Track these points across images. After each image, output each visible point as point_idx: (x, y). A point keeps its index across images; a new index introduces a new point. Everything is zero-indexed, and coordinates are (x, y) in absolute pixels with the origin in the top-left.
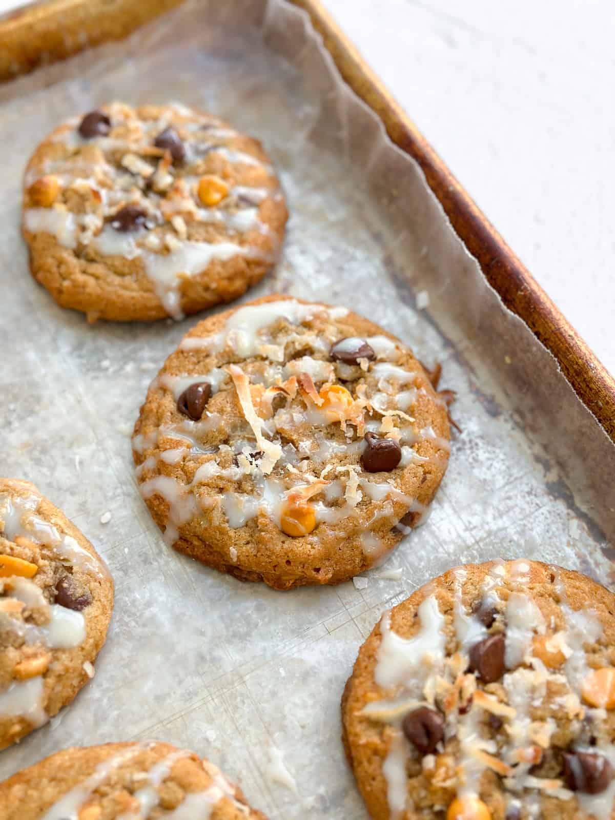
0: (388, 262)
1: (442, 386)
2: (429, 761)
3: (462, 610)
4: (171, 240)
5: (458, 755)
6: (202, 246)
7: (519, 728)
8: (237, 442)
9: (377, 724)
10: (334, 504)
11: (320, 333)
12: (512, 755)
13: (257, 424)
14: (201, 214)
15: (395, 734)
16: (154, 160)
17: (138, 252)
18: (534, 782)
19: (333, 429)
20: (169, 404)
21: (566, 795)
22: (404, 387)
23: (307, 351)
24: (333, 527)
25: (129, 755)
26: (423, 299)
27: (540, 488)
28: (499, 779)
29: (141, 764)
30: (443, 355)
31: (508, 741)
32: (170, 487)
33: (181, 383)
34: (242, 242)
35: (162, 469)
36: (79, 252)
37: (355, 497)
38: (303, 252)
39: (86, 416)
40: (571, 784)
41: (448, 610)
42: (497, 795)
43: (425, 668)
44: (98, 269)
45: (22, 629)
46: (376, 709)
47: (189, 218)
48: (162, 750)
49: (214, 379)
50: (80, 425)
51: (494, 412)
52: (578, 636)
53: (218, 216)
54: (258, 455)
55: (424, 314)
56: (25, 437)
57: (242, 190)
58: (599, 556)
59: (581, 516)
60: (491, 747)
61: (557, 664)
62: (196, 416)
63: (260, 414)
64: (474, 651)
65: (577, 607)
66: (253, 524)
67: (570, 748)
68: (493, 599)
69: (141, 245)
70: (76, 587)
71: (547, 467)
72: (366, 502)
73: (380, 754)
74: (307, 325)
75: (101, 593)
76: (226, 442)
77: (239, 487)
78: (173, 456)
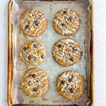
0: (85, 39)
1: (82, 54)
2: (62, 85)
3: (71, 75)
4: (66, 29)
5: (64, 85)
6: (68, 31)
7: (69, 86)
8: (61, 52)
9: (60, 80)
10: (66, 61)
11: (74, 45)
12: (68, 87)
13: (64, 51)
14: (70, 28)
15: (60, 81)
16: (68, 20)
17: (62, 29)
18: (68, 90)
19: (70, 55)
20: (58, 45)
21: (70, 92)
22: (78, 54)
23: (71, 47)
24: (65, 63)
25: (41, 72)
26: (85, 45)
27: (84, 67)
28: (66, 88)
29: (42, 73)
30: (84, 51)
31: (68, 86)
32: (54, 52)
33: (60, 44)
34: (72, 32)
35: (54, 50)
36: (57, 26)
37: (68, 62)
38: (78, 34)
39: (51, 40)
40: (71, 91)
41: (70, 74)
42: (65, 89)
43: (65, 78)
44: (58, 28)
45: (38, 59)
46: (60, 78)
47: (68, 28)
48: (44, 72)
49: (62, 45)
50: (50, 41)
51: (85, 59)
52: (78, 82)
53: (71, 28)
54: (62, 54)
55: (85, 46)
56: (45, 40)
57: (75, 26)
58: (85, 75)
59: (86, 71)
60: (67, 86)
61: (75, 83)
62: (59, 48)
63: (65, 50)
64: (70, 79)
65: (80, 80)
66: (59, 59)
67: (72, 89)
68: (74, 76)
69: (63, 28)
70: (43, 57)
71: (86, 66)
72: (69, 63)
73: (59, 82)
74: (73, 44)
75: (45, 58)
76: (61, 51)
77: (59, 56)
78: (56, 50)
